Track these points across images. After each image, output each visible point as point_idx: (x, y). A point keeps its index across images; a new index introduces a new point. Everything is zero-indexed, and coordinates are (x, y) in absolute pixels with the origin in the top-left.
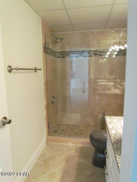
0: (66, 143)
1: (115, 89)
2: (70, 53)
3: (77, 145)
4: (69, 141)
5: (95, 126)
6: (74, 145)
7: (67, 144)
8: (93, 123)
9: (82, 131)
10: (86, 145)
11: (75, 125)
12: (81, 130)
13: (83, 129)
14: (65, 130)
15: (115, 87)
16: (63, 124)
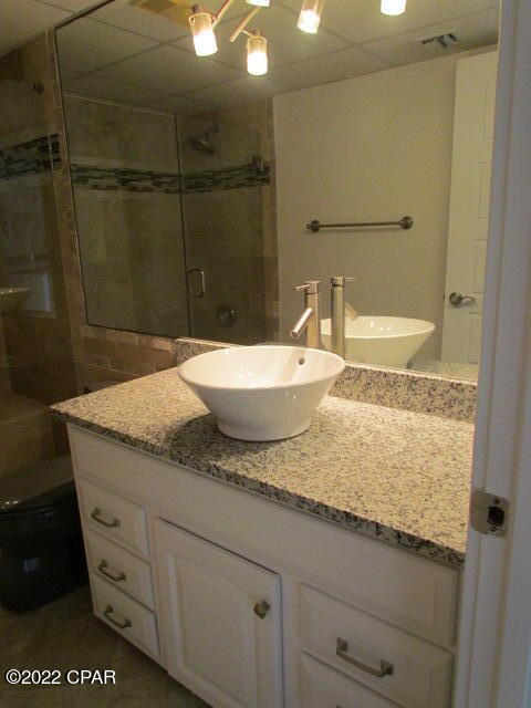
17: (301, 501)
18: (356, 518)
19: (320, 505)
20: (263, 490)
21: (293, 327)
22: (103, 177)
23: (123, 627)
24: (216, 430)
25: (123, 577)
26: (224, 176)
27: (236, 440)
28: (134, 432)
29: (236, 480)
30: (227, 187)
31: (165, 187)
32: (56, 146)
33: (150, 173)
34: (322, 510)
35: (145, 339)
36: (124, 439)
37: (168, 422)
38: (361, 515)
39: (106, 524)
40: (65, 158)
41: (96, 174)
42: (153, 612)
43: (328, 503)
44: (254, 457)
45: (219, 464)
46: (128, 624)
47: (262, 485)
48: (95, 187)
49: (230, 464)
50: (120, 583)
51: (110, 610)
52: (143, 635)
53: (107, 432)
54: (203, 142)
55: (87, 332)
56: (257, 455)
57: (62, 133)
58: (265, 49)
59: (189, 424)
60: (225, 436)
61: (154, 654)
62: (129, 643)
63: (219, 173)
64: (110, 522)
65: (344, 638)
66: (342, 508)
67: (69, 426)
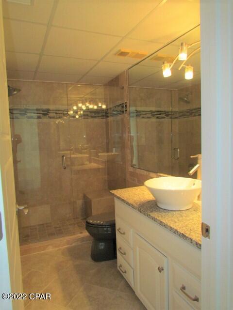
0: (43, 250)
1: (90, 162)
2: (28, 111)
3: (61, 248)
4: (48, 245)
5: (74, 219)
6: (57, 249)
7: (46, 251)
8: (71, 215)
9: (58, 229)
10: (73, 245)
11: (43, 224)
12: (55, 228)
13: (58, 226)
14: (29, 234)
15: (90, 160)
16: (23, 228)
17: (171, 229)
18: (185, 236)
19: (176, 230)
20: (161, 223)
21: (190, 171)
22: (146, 114)
23: (124, 272)
24: (156, 205)
25: (125, 254)
26: (194, 111)
27: (161, 208)
28: (130, 201)
29: (154, 219)
30: (195, 116)
31: (170, 116)
32: (126, 105)
33: (164, 111)
34: (176, 232)
35: (148, 173)
36: (127, 203)
37: (142, 200)
38: (187, 235)
39: (121, 233)
40: (128, 110)
41: (144, 113)
42: (133, 269)
43: (178, 230)
44: (163, 214)
45: (151, 214)
46: (125, 272)
47: (161, 222)
48: (143, 118)
49: (154, 215)
50: (124, 256)
51: (121, 266)
52: (130, 277)
53: (123, 200)
54: (185, 99)
55: (131, 169)
56: (165, 214)
57: (128, 102)
58: (192, 70)
59: (149, 201)
60: (158, 207)
61: (132, 285)
62: (126, 281)
63: (192, 110)
64: (122, 233)
65: (185, 285)
66: (182, 232)
67: (115, 198)
